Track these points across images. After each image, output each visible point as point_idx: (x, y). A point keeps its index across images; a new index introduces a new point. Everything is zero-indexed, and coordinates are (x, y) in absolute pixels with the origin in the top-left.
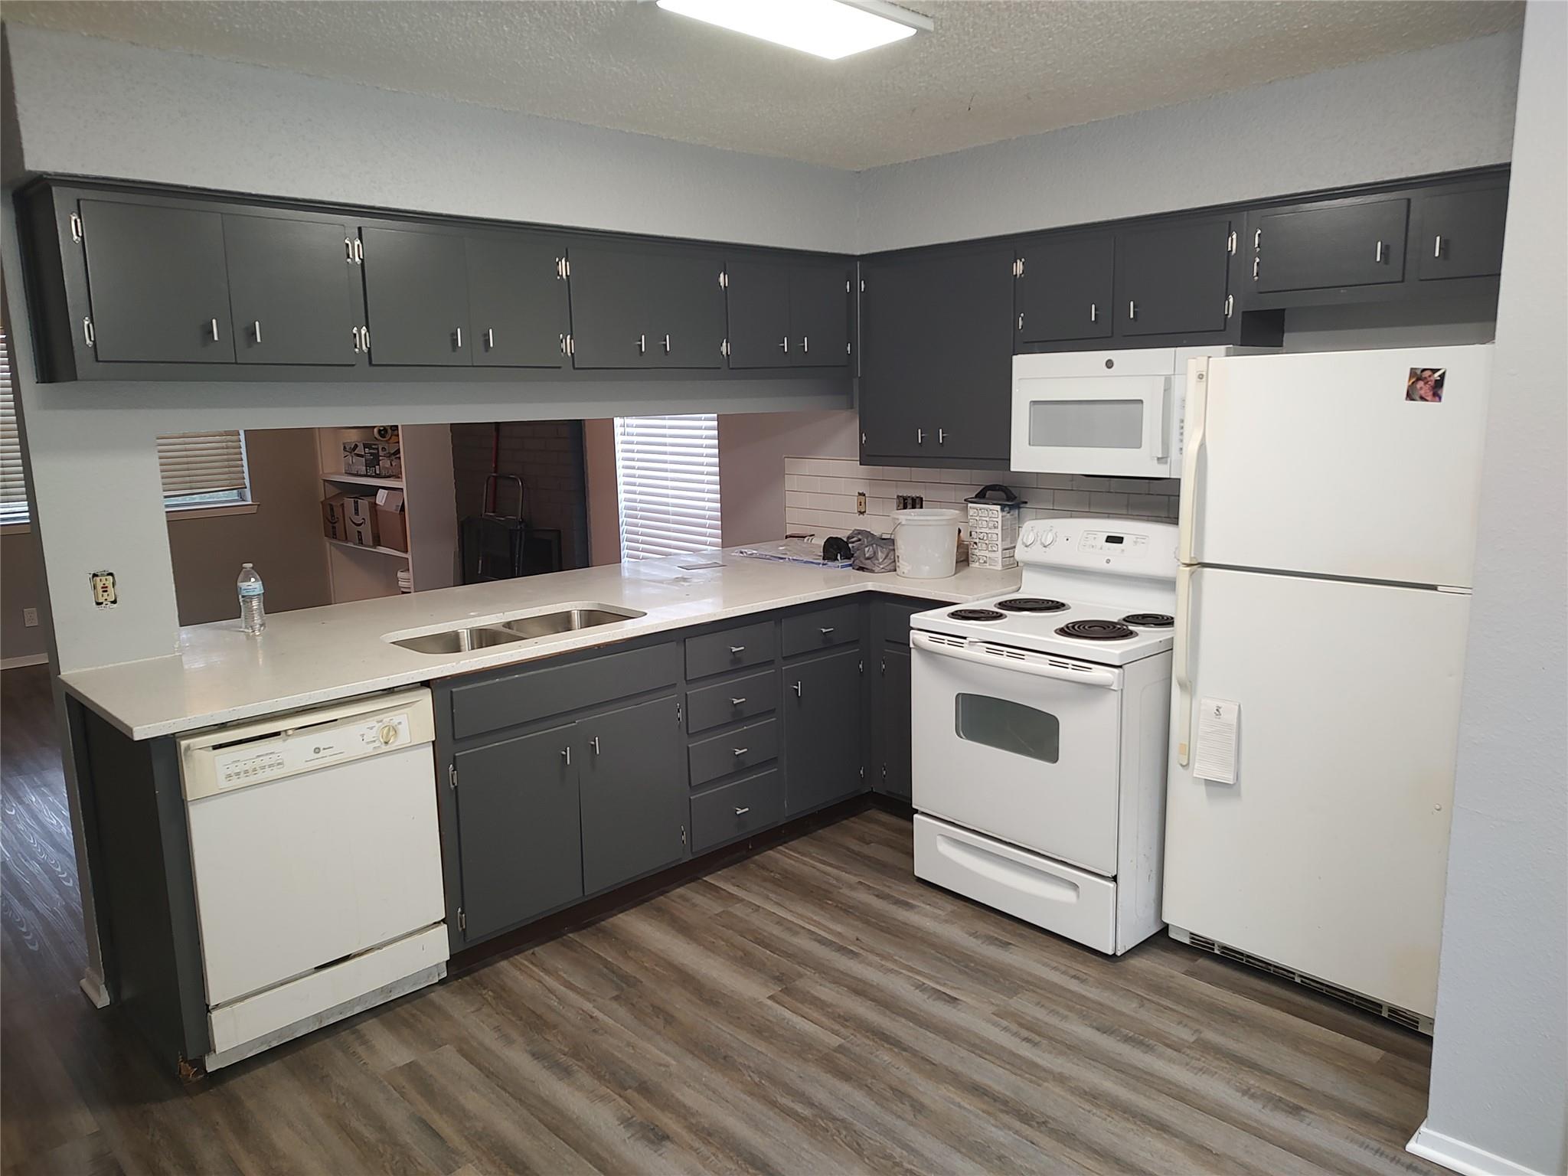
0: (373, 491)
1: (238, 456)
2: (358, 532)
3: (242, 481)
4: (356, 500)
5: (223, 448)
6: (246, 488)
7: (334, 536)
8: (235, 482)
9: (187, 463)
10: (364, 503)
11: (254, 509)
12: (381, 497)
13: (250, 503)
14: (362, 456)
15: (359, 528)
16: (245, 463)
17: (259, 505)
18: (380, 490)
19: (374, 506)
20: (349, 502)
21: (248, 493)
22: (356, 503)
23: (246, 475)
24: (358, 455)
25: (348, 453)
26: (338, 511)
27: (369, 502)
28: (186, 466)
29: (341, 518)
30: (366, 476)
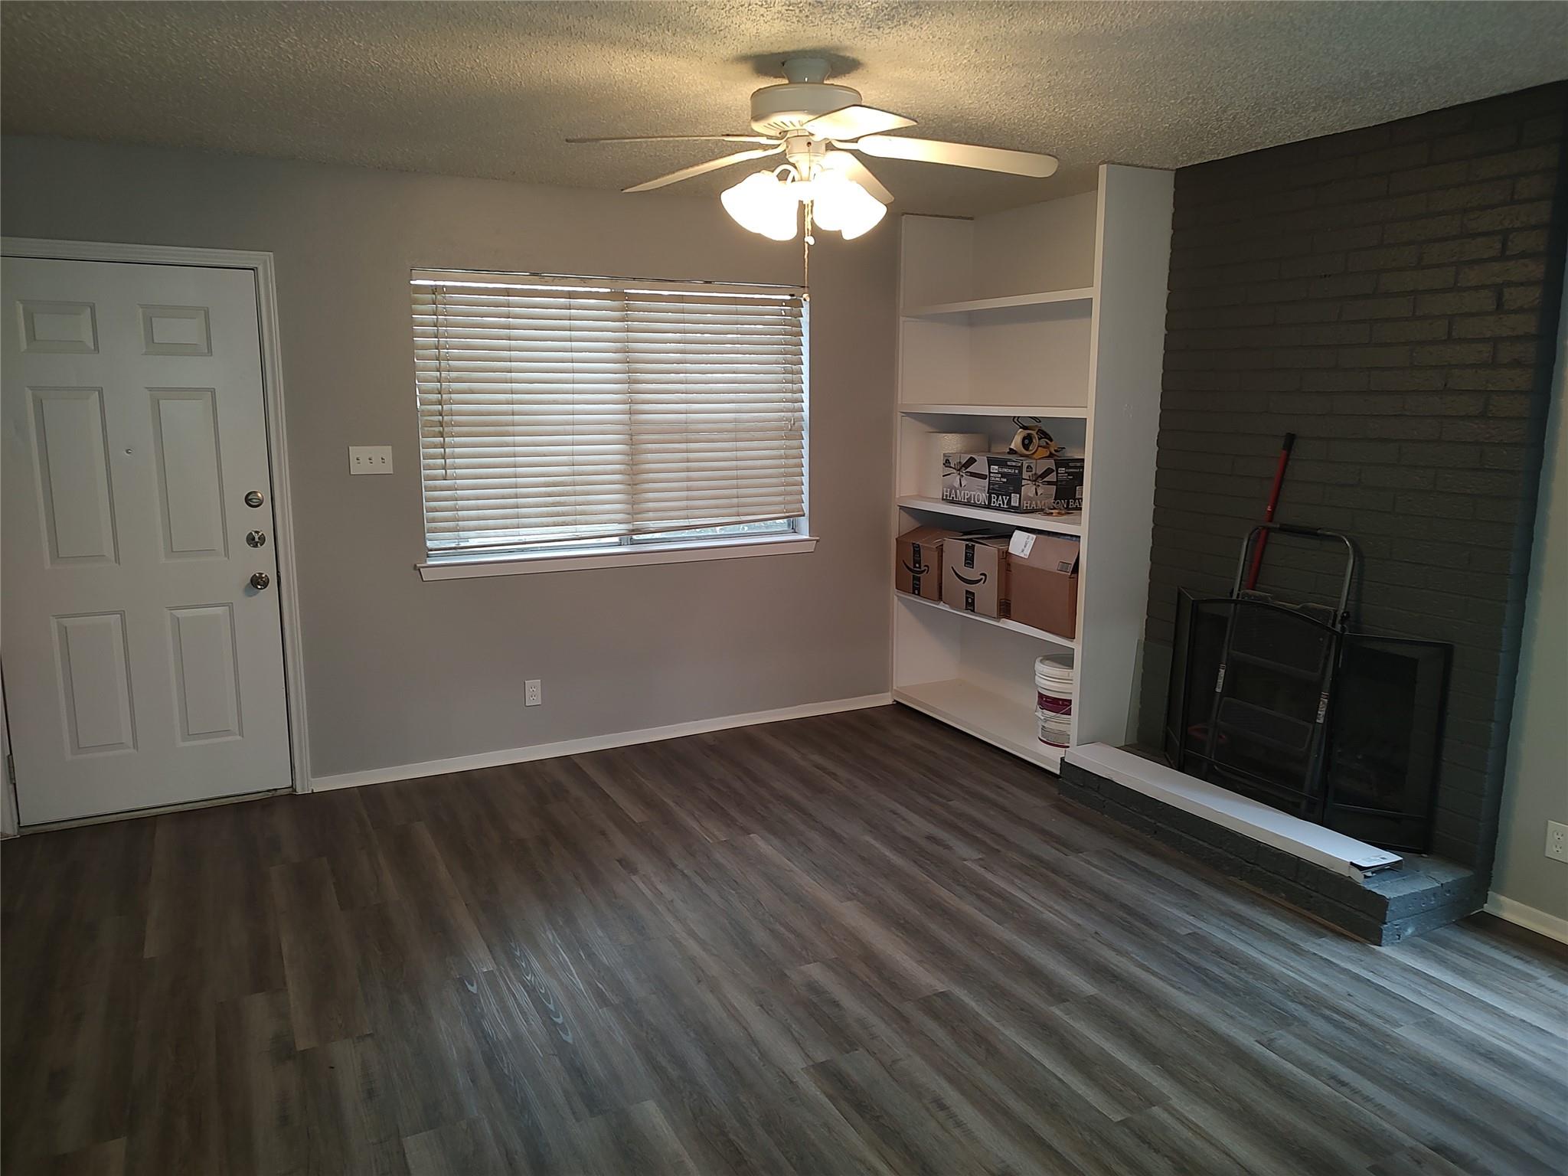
0: (1005, 533)
1: (797, 470)
2: (967, 592)
3: (797, 506)
4: (970, 544)
5: (780, 457)
6: (804, 516)
7: (916, 590)
8: (789, 507)
9: (737, 478)
10: (986, 552)
11: (811, 547)
12: (1021, 545)
13: (808, 537)
14: (983, 477)
15: (971, 588)
16: (805, 479)
17: (817, 541)
18: (1016, 531)
19: (1006, 557)
20: (955, 547)
21: (804, 523)
22: (970, 549)
23: (805, 497)
24: (973, 475)
25: (955, 471)
26: (928, 557)
27: (999, 550)
28: (734, 482)
29: (934, 570)
30: (988, 507)
